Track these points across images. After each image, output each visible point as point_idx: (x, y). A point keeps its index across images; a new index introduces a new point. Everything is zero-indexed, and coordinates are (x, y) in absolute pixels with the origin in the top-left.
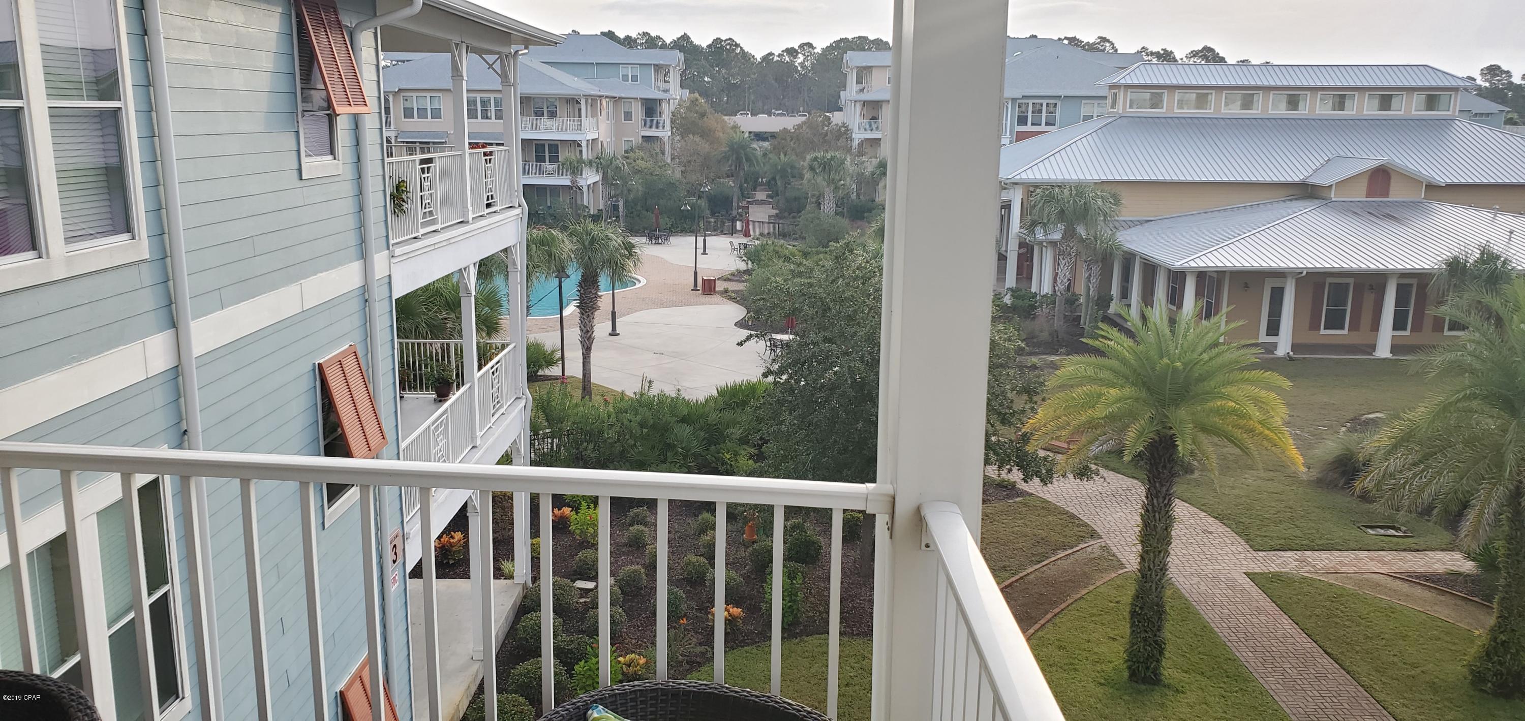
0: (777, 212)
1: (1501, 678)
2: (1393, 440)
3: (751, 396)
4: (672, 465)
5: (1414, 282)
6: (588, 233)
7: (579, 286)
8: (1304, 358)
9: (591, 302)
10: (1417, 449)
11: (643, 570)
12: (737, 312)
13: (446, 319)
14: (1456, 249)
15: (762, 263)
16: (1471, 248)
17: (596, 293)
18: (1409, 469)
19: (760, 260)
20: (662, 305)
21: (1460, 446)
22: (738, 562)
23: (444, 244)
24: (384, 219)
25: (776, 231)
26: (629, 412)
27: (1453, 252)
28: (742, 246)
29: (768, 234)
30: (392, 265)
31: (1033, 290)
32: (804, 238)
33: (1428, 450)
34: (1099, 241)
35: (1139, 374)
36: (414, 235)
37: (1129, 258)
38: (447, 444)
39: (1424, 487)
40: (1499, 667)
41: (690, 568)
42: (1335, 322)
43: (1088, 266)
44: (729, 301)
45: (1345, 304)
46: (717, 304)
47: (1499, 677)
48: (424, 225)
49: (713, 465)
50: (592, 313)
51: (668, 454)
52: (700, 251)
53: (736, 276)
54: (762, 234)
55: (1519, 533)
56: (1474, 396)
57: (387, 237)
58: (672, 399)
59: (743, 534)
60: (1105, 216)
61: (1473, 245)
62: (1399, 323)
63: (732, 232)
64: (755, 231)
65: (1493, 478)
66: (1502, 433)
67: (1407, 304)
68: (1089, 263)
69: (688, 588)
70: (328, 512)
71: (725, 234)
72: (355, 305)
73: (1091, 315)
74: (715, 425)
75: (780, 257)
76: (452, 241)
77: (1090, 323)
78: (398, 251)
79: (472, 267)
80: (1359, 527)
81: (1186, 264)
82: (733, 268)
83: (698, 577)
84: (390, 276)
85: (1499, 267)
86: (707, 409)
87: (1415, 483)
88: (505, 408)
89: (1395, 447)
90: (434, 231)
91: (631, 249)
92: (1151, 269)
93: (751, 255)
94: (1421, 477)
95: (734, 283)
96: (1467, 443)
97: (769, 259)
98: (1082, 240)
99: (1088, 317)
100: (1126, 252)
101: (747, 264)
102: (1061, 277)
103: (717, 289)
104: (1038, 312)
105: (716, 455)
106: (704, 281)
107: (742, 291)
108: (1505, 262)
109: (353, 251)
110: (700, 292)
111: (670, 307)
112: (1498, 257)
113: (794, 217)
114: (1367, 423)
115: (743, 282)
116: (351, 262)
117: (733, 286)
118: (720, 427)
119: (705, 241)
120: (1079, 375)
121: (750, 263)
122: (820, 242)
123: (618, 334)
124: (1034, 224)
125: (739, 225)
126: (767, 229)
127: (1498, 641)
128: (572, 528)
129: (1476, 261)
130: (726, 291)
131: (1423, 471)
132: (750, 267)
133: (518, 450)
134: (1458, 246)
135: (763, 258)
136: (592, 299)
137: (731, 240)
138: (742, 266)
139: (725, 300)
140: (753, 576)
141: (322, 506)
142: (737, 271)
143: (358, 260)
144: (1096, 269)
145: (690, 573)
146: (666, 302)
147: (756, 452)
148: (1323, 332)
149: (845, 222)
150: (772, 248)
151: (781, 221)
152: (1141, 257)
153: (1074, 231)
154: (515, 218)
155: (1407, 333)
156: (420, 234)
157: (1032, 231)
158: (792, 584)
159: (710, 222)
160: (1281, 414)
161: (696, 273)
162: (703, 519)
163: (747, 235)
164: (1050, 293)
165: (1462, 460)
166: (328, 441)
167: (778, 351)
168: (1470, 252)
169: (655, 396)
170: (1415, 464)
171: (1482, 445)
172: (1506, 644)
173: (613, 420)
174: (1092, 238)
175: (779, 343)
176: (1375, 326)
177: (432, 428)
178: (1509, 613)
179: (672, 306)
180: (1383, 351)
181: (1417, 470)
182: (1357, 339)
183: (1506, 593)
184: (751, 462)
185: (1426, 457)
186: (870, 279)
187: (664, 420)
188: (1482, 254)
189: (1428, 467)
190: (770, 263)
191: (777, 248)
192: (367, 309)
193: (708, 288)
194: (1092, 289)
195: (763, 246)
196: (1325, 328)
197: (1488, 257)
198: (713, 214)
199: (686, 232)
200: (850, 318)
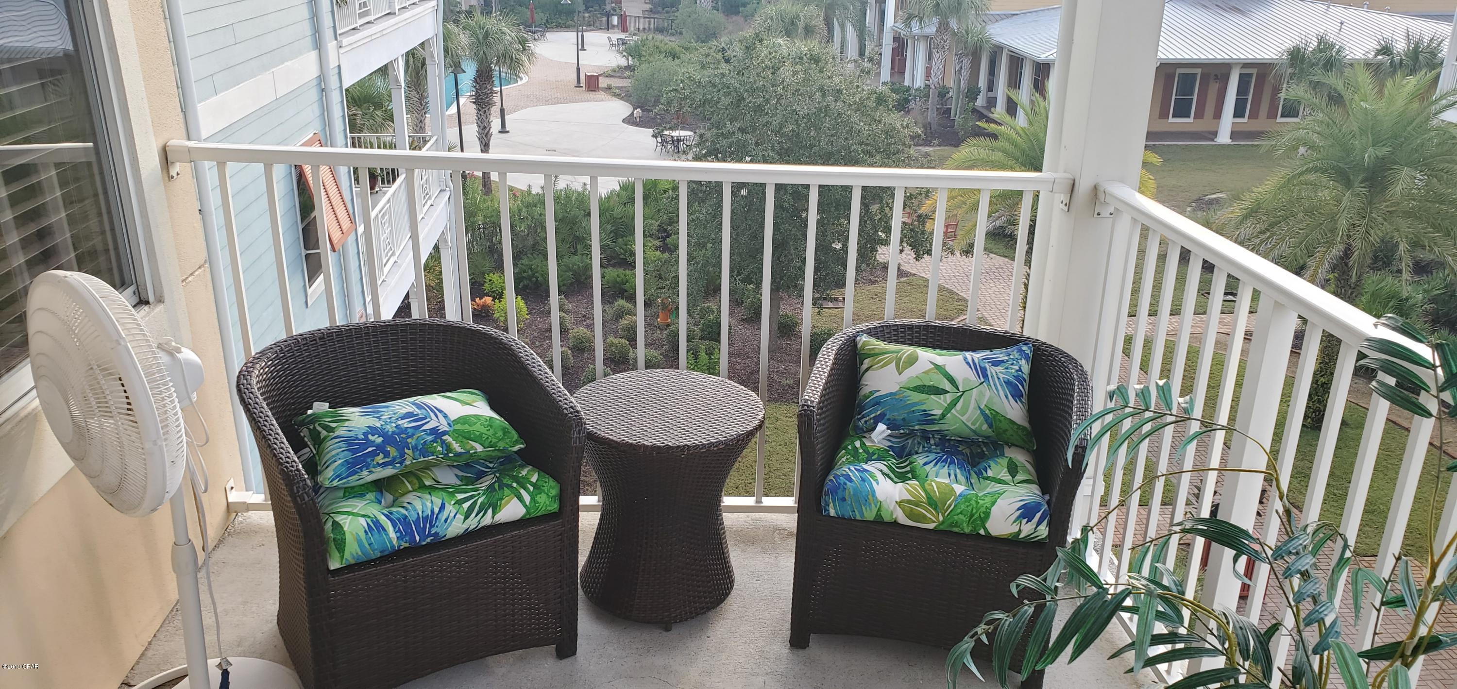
0: (651, 6)
1: (1319, 414)
2: (1245, 212)
3: (653, 190)
4: (584, 256)
5: (1254, 71)
6: (481, 27)
7: (474, 82)
8: (1154, 145)
9: (487, 98)
10: (1264, 218)
11: (570, 352)
12: (623, 109)
13: (355, 115)
14: (1297, 38)
15: (643, 59)
16: (1310, 37)
17: (491, 89)
18: (1257, 237)
19: (640, 56)
20: (547, 102)
21: (1300, 215)
22: (655, 343)
23: (378, 35)
24: (330, 10)
25: (652, 26)
26: (538, 205)
27: (1294, 41)
28: (620, 42)
29: (644, 29)
30: (340, 55)
31: (907, 83)
32: (681, 33)
33: (1274, 220)
34: (970, 35)
35: (1028, 155)
36: (353, 27)
37: (997, 51)
38: (391, 232)
39: (1269, 252)
40: (1317, 405)
41: (613, 349)
42: (1182, 111)
43: (959, 59)
44: (614, 98)
45: (1192, 94)
46: (603, 100)
47: (1317, 413)
48: (361, 15)
49: (622, 256)
50: (489, 109)
51: (578, 247)
52: (580, 47)
53: (618, 72)
54: (638, 29)
55: (1343, 290)
56: (1316, 170)
57: (334, 27)
58: (579, 193)
59: (657, 318)
60: (976, 10)
61: (1312, 34)
62: (1238, 112)
63: (608, 27)
64: (632, 27)
65: (1327, 242)
66: (1336, 203)
67: (1247, 93)
68: (960, 56)
69: (613, 367)
70: (310, 291)
71: (601, 29)
72: (313, 94)
73: (961, 108)
74: (621, 218)
75: (660, 52)
76: (384, 32)
77: (960, 114)
78: (345, 41)
79: (400, 59)
80: (1203, 295)
81: (1051, 56)
82: (614, 64)
83: (620, 357)
84: (339, 66)
85: (1334, 54)
86: (612, 203)
87: (1261, 249)
88: (433, 199)
89: (1246, 217)
90: (368, 23)
91: (524, 44)
92: (1017, 61)
93: (633, 52)
94: (1267, 243)
95: (616, 79)
96: (1306, 212)
97: (650, 55)
98: (954, 34)
99: (958, 109)
100: (995, 46)
101: (628, 60)
102: (935, 71)
103: (600, 86)
104: (912, 105)
105: (624, 247)
106: (588, 78)
107: (625, 87)
108: (1339, 51)
109: (308, 41)
110: (584, 88)
111: (555, 104)
112: (1333, 46)
113: (667, 12)
114: (1211, 202)
115: (626, 78)
116: (309, 51)
117: (616, 83)
118: (625, 220)
119: (582, 36)
120: (973, 158)
121: (630, 58)
122: (698, 37)
123: (508, 132)
124: (909, 18)
125: (615, 20)
126: (643, 24)
127: (1319, 383)
128: (496, 315)
129: (1314, 50)
130: (609, 88)
131: (1269, 238)
132: (631, 62)
133: (446, 241)
134: (1300, 35)
135: (644, 53)
136: (488, 94)
137: (609, 35)
138: (623, 62)
139: (610, 97)
140: (671, 355)
141: (305, 285)
142: (618, 67)
143: (314, 50)
144: (967, 62)
145: (613, 353)
146: (551, 99)
147: (661, 244)
148: (1171, 120)
149: (720, 17)
150: (652, 44)
151: (656, 16)
152: (1008, 50)
153: (947, 24)
154: (431, 10)
155: (1245, 120)
156: (358, 25)
157: (908, 25)
158: (710, 358)
159: (584, 17)
160: (1150, 189)
161: (578, 70)
162: (619, 305)
163: (624, 29)
164: (922, 87)
165: (1301, 227)
166: (305, 223)
167: (669, 147)
168: (1309, 40)
169: (561, 190)
170: (1262, 232)
171: (1320, 213)
172: (1325, 386)
173: (524, 213)
174: (963, 31)
175: (670, 139)
176: (1218, 115)
177: (380, 215)
178: (1329, 359)
179: (558, 103)
180: (1224, 137)
181: (1263, 237)
182: (1201, 126)
183: (1329, 342)
184: (658, 253)
185: (1272, 225)
186: (779, 69)
187: (572, 213)
188: (1320, 43)
189: (1272, 235)
190: (651, 59)
191: (657, 43)
192: (324, 98)
193: (592, 84)
194: (962, 82)
195: (644, 42)
196: (1173, 117)
197: (1324, 45)
198: (587, 9)
199: (561, 27)
200: (759, 109)
